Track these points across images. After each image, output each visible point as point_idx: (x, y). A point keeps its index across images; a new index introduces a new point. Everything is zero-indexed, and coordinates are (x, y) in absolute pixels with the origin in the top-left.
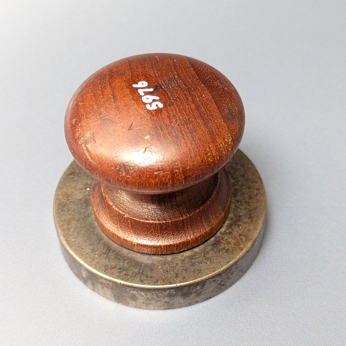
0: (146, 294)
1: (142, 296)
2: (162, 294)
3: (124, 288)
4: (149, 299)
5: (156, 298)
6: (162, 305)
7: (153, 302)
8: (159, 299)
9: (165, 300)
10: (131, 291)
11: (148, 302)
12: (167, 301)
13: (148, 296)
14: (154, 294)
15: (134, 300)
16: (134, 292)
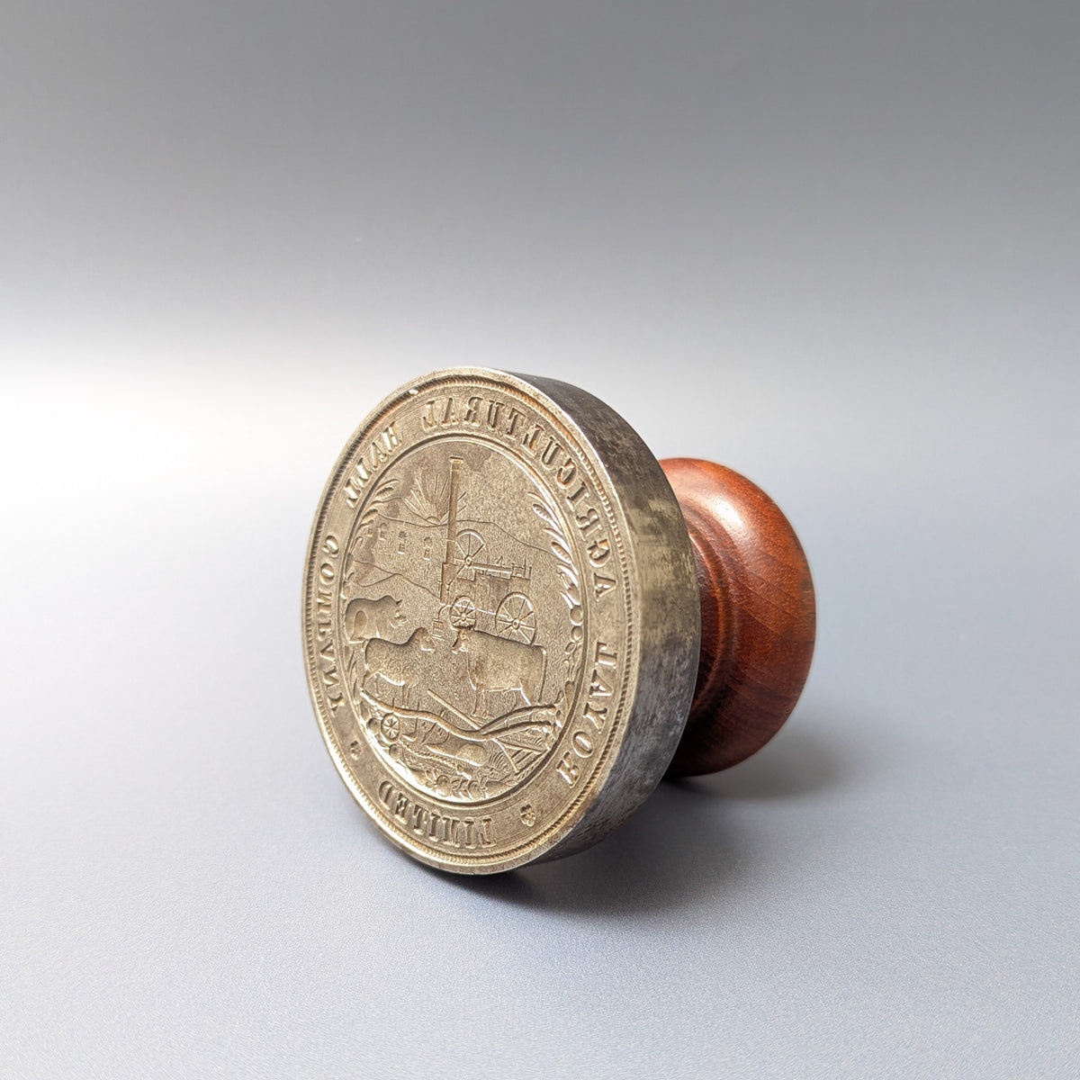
0: (684, 671)
1: (679, 663)
2: (679, 709)
3: (693, 620)
4: (670, 680)
5: (672, 694)
6: (648, 708)
7: (662, 689)
8: (666, 702)
9: (659, 715)
10: (691, 637)
11: (662, 676)
12: (655, 721)
13: (678, 676)
14: (682, 690)
15: (664, 642)
16: (687, 644)
